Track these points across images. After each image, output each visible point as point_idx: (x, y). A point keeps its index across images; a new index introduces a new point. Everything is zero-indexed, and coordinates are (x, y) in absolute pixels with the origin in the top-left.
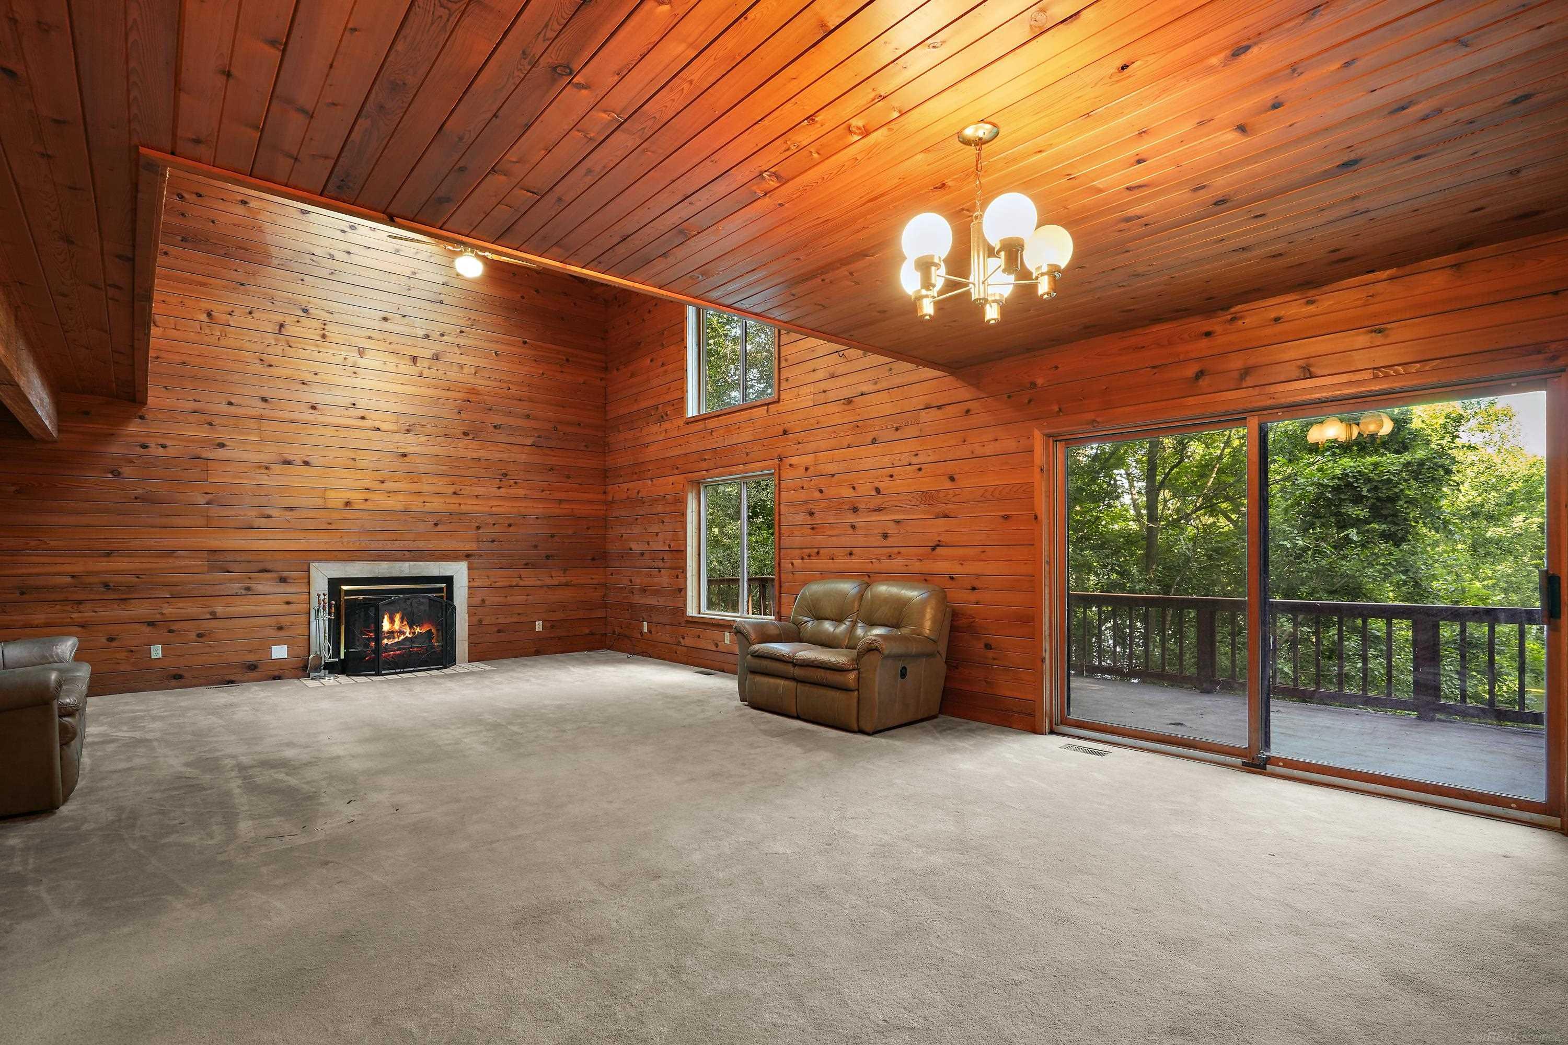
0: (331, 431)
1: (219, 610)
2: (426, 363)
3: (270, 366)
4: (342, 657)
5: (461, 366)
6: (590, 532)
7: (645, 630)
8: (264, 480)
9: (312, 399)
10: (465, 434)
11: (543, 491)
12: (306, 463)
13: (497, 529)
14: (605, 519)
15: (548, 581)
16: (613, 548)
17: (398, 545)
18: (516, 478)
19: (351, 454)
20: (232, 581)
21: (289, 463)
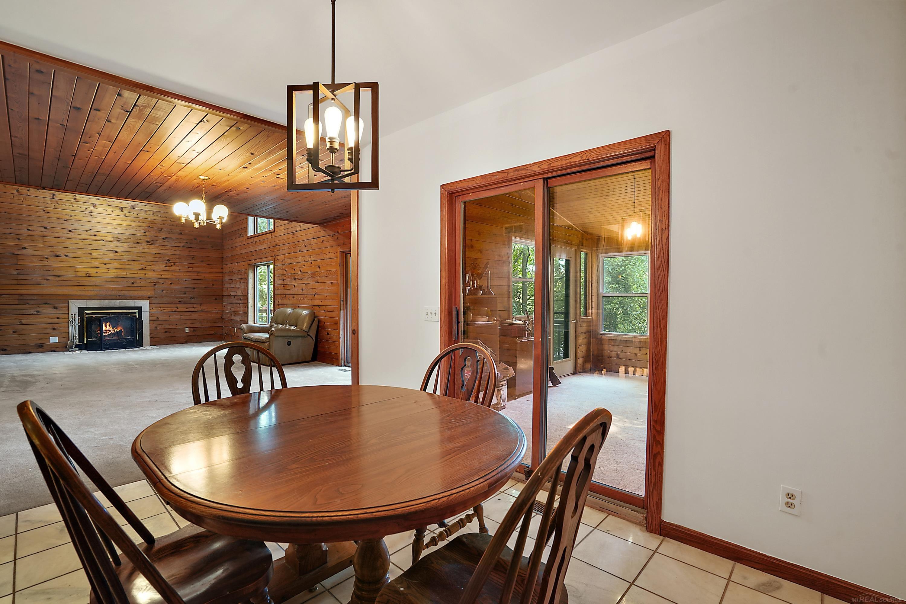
0: (78, 241)
1: (24, 321)
2: (127, 210)
3: (48, 213)
4: (85, 342)
5: (146, 211)
6: (214, 286)
7: (236, 332)
8: (45, 263)
9: (69, 227)
10: (148, 242)
11: (189, 268)
12: (66, 256)
13: (164, 285)
14: (223, 280)
15: (192, 309)
16: (225, 294)
17: (113, 293)
18: (174, 262)
19: (90, 251)
20: (30, 308)
21: (58, 256)
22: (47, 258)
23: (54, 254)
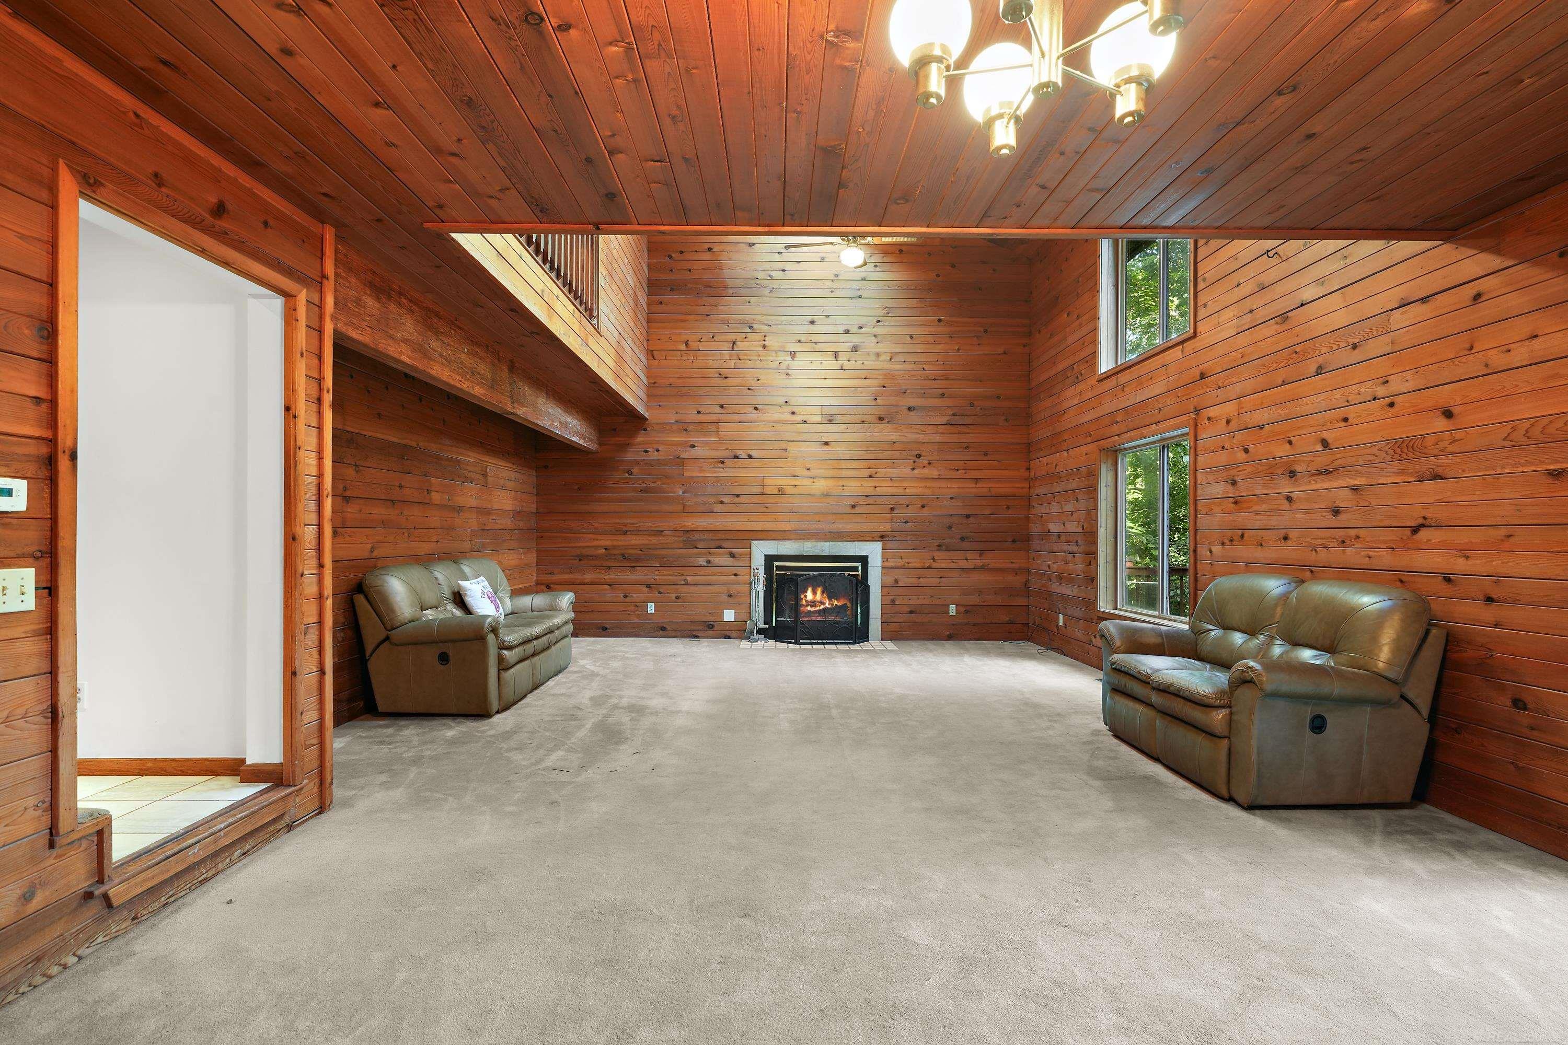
0: (768, 428)
1: (689, 579)
2: (847, 355)
3: (726, 378)
4: (774, 625)
5: (878, 354)
6: (1010, 512)
7: (1061, 623)
8: (720, 472)
9: (754, 401)
10: (881, 419)
11: (958, 470)
12: (750, 457)
13: (910, 510)
14: (1029, 498)
15: (964, 564)
16: (1035, 529)
17: (822, 526)
18: (930, 458)
19: (784, 445)
20: (699, 555)
21: (738, 457)
22: (723, 463)
23: (732, 455)
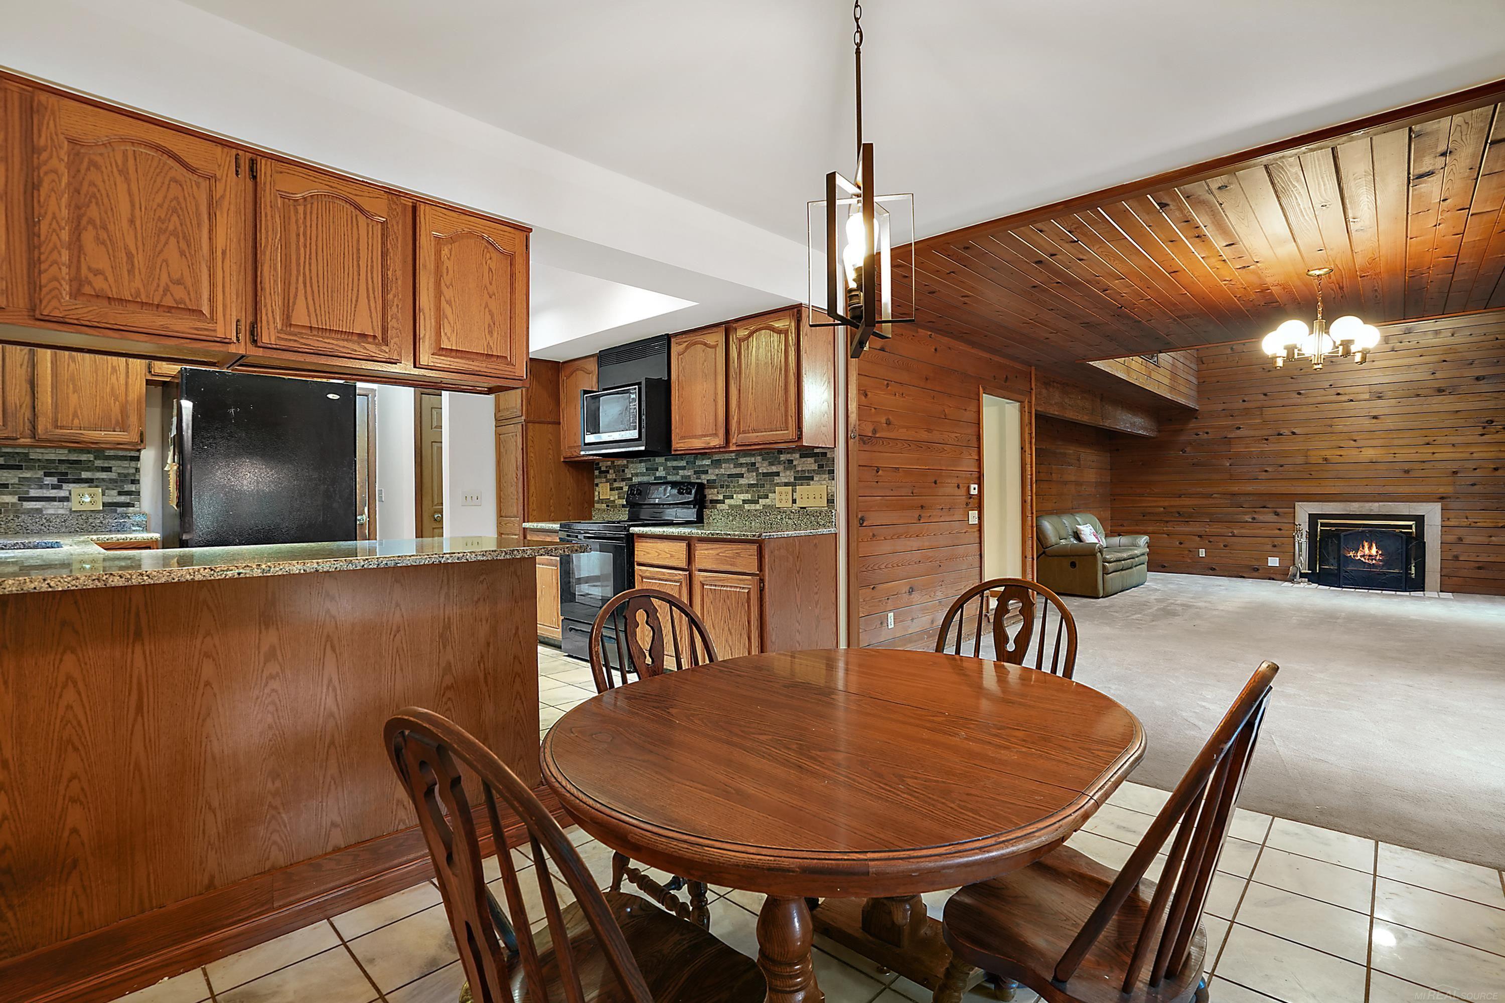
0: (1311, 408)
1: (1236, 531)
2: (1397, 339)
4: (1317, 571)
5: (1437, 333)
10: (1440, 391)
12: (1294, 433)
13: (1478, 473)
17: (1369, 490)
19: (1329, 422)
21: (1281, 435)
22: (1267, 440)
23: (1276, 433)
